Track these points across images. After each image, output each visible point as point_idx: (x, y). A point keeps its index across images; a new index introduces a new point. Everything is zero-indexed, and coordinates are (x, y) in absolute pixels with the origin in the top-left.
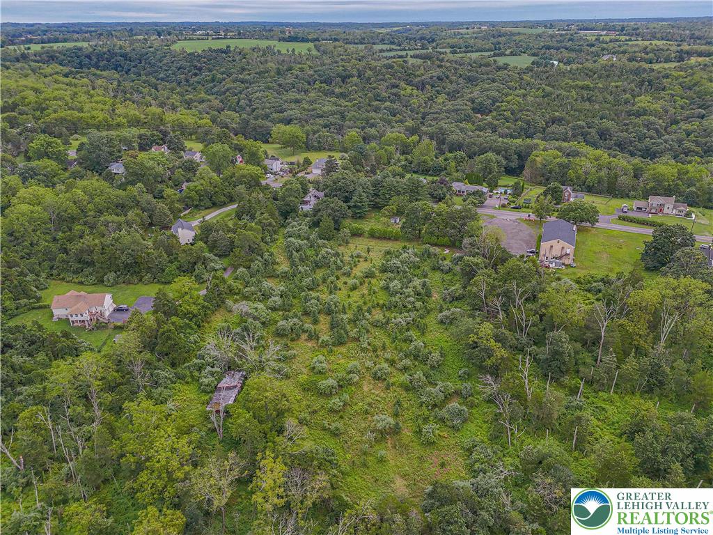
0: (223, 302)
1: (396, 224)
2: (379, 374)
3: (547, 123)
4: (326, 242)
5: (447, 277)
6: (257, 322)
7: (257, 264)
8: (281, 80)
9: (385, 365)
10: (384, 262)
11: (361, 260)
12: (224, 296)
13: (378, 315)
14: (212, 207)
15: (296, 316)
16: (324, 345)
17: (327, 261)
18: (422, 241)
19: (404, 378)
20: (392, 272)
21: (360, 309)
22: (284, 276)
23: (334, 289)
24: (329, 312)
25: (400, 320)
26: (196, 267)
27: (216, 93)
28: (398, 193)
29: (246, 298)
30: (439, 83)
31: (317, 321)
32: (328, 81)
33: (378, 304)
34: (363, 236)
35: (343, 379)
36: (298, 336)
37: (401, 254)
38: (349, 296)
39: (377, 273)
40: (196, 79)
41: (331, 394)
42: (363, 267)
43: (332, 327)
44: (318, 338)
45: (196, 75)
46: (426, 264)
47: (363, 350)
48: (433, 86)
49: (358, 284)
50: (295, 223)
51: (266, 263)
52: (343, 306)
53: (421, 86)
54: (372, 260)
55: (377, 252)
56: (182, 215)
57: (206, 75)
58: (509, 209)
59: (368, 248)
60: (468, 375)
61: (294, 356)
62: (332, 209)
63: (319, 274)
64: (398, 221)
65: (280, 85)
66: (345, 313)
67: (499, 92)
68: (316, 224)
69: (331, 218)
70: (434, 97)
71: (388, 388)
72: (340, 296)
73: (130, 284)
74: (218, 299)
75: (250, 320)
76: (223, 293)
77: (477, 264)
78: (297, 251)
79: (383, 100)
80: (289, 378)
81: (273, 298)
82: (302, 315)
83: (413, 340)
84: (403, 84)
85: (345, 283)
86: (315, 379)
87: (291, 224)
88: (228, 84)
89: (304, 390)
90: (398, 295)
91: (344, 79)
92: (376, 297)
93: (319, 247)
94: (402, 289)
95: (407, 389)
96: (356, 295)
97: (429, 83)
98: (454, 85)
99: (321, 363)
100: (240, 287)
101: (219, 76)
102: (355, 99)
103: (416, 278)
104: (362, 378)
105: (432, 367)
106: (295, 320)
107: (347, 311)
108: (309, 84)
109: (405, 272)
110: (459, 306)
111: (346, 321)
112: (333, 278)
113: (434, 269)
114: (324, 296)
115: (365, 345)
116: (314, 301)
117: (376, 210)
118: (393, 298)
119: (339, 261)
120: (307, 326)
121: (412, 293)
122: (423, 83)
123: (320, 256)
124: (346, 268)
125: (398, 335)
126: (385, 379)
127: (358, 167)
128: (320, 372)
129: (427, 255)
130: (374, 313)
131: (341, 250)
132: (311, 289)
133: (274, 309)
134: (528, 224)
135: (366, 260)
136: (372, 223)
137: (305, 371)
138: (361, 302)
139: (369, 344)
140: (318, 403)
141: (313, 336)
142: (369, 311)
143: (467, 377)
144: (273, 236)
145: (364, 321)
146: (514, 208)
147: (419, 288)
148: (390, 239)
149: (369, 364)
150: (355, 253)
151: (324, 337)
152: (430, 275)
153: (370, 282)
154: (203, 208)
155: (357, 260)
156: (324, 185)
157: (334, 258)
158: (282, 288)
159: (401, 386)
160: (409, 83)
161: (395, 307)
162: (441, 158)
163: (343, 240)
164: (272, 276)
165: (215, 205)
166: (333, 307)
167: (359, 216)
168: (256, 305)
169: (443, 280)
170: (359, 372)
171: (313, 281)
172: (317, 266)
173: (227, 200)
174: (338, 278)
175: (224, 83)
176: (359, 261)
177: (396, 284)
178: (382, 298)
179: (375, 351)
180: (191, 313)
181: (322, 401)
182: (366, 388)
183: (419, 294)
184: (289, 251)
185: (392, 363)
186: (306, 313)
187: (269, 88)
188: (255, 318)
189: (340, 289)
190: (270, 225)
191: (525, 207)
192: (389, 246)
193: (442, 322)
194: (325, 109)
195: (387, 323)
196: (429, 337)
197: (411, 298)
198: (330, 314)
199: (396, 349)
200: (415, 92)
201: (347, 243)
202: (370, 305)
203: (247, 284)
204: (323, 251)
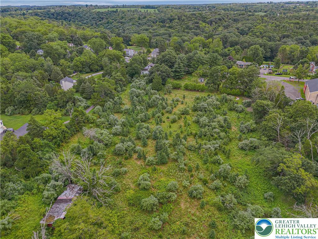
0: (81, 129)
1: (202, 82)
2: (195, 193)
3: (280, 38)
4: (156, 91)
5: (241, 115)
6: (101, 144)
7: (109, 104)
8: (140, 21)
9: (199, 185)
10: (195, 104)
11: (179, 103)
12: (83, 124)
13: (192, 142)
14: (90, 72)
15: (130, 140)
16: (150, 164)
17: (156, 103)
18: (220, 92)
19: (217, 199)
20: (201, 111)
21: (178, 136)
22: (127, 112)
23: (159, 122)
24: (155, 138)
25: (209, 146)
26: (67, 104)
27: (109, 29)
28: (203, 64)
29: (98, 126)
30: (219, 21)
31: (146, 144)
32: (163, 21)
33: (191, 133)
34: (181, 89)
35: (164, 197)
36: (131, 156)
37: (207, 99)
38: (170, 127)
39: (190, 112)
40: (100, 23)
41: (152, 210)
42: (181, 107)
43: (157, 150)
44: (145, 158)
45: (100, 21)
46: (224, 106)
47: (181, 170)
48: (216, 23)
49: (177, 119)
50: (137, 80)
51: (115, 103)
52: (166, 134)
53: (211, 23)
54: (186, 103)
55: (190, 98)
56: (71, 76)
57: (105, 21)
58: (274, 75)
59: (184, 96)
60: (273, 198)
61: (126, 173)
62: (161, 71)
63: (150, 112)
64: (203, 81)
65: (139, 24)
66: (167, 139)
67: (252, 24)
68: (151, 81)
69: (160, 76)
70: (217, 28)
71: (202, 207)
72: (164, 127)
73: (23, 114)
74: (77, 126)
75: (96, 142)
76: (82, 122)
77: (268, 105)
78: (137, 97)
79: (191, 29)
80: (119, 192)
81: (116, 127)
82: (136, 139)
83: (221, 163)
84: (201, 22)
85: (168, 118)
86: (139, 195)
87: (135, 81)
88: (115, 24)
89: (130, 204)
90: (207, 127)
91: (171, 20)
92: (190, 128)
93: (152, 94)
94: (209, 122)
95: (220, 209)
96: (175, 126)
97: (214, 22)
98: (227, 23)
99: (146, 180)
100: (95, 118)
101: (111, 20)
102: (177, 28)
103: (219, 115)
104: (180, 195)
105: (240, 188)
106: (129, 143)
107: (169, 137)
108: (154, 23)
109: (210, 111)
110: (254, 136)
111: (167, 146)
112: (160, 114)
113: (231, 110)
114: (152, 126)
115: (182, 166)
116: (144, 130)
117: (189, 75)
118: (203, 130)
119: (164, 104)
120: (138, 148)
121: (217, 126)
122: (211, 21)
123: (152, 100)
124: (168, 107)
125: (209, 158)
126: (200, 198)
127: (178, 52)
128: (144, 189)
129: (224, 101)
130: (188, 140)
131: (166, 97)
132: (144, 121)
133: (115, 134)
134: (290, 83)
135: (182, 104)
136: (186, 81)
137: (132, 186)
138: (179, 132)
139: (185, 165)
140: (140, 219)
141: (142, 157)
142: (185, 138)
143: (272, 200)
144: (123, 88)
145: (181, 146)
146: (277, 74)
147: (222, 122)
148: (198, 91)
149: (186, 183)
150: (175, 99)
151: (150, 158)
152: (229, 113)
153: (186, 118)
154: (85, 72)
155: (176, 103)
156: (157, 60)
157: (161, 101)
158: (123, 120)
159: (214, 205)
160: (204, 21)
161: (205, 136)
162: (226, 50)
163: (167, 91)
164: (118, 112)
165: (92, 71)
166: (158, 134)
167: (178, 77)
168: (102, 131)
169: (238, 118)
170: (177, 190)
171: (145, 116)
172: (150, 106)
173: (99, 68)
174: (163, 114)
175: (113, 24)
176: (177, 104)
177: (204, 119)
178: (194, 129)
179: (190, 171)
180: (52, 135)
181: (144, 217)
182: (183, 206)
183: (222, 127)
184: (132, 96)
185: (205, 182)
186: (139, 138)
187: (134, 24)
188: (100, 141)
189: (164, 122)
190: (121, 80)
191: (285, 74)
192: (199, 95)
193: (242, 149)
194: (161, 32)
195: (199, 148)
196: (233, 161)
197: (216, 130)
198: (156, 139)
199: (207, 170)
200: (207, 25)
201: (170, 93)
202: (186, 133)
203: (100, 117)
204: (154, 97)
